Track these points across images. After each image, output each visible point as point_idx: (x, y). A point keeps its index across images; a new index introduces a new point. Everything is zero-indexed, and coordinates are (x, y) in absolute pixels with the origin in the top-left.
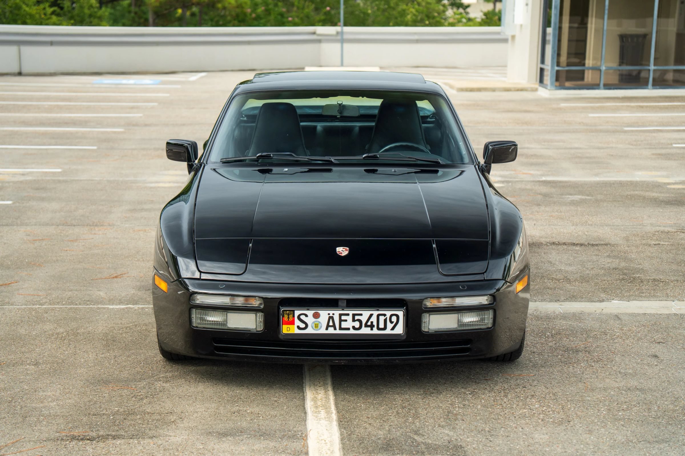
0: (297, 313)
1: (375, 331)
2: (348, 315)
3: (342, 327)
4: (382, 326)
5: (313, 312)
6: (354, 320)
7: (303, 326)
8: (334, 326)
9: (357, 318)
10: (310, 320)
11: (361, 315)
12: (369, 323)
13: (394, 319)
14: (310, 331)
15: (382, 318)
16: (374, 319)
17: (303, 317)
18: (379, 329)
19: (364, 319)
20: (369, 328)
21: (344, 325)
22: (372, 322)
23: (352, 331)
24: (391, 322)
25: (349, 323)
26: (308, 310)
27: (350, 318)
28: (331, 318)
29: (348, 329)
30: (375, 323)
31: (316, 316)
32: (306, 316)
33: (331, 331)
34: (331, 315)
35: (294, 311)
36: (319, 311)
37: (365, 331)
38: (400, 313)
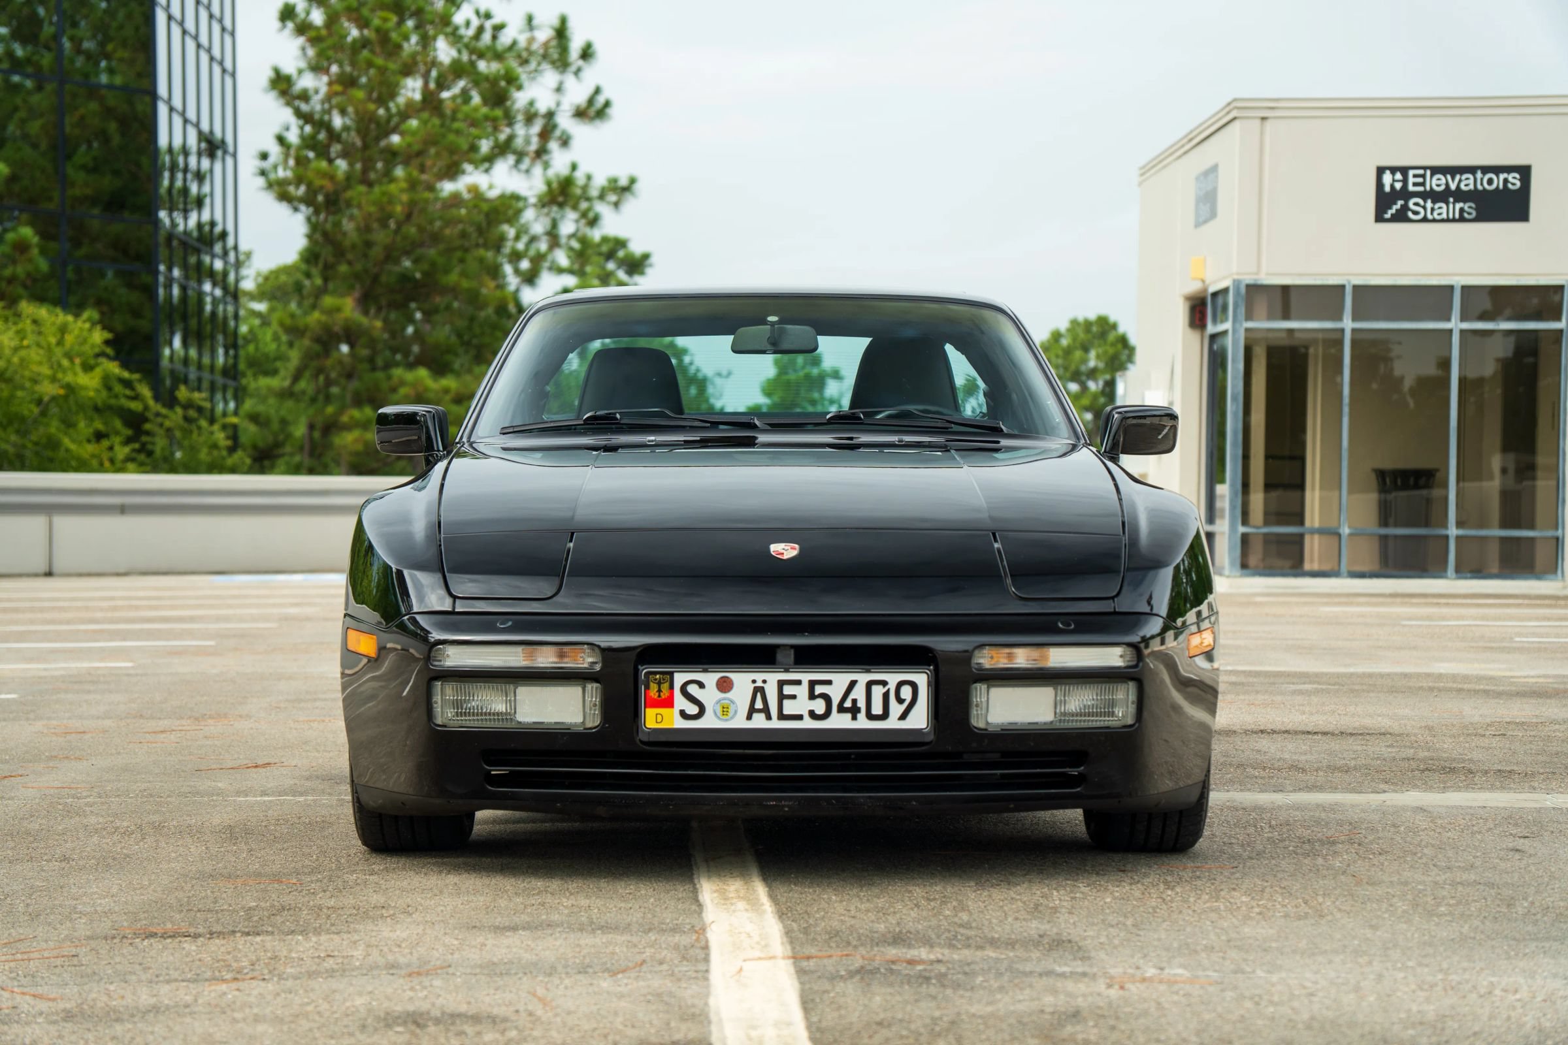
9: (819, 689)
14: (709, 722)
36: (732, 676)
37: (839, 721)
38: (921, 679)
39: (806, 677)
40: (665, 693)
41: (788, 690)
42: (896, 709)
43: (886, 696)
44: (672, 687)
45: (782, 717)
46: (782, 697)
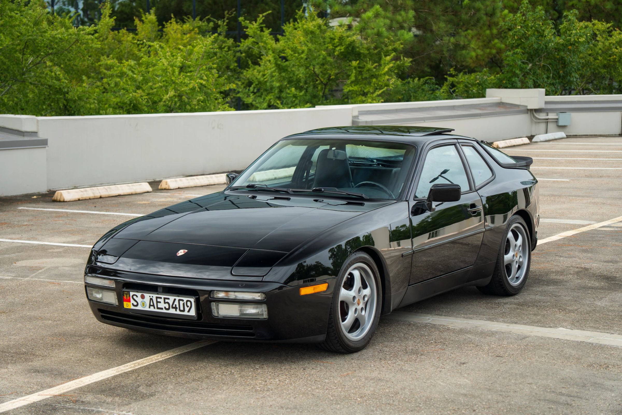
0: (132, 294)
1: (178, 312)
2: (161, 298)
3: (159, 307)
4: (182, 309)
5: (140, 294)
6: (165, 303)
7: (135, 304)
8: (153, 305)
10: (139, 299)
11: (169, 299)
12: (174, 306)
13: (189, 304)
15: (181, 303)
16: (176, 303)
17: (135, 297)
18: (180, 311)
19: (171, 302)
20: (174, 310)
22: (176, 305)
23: (164, 311)
24: (188, 306)
25: (162, 305)
26: (138, 292)
27: (162, 300)
28: (151, 299)
29: (162, 309)
30: (178, 306)
31: (143, 297)
32: (137, 296)
33: (152, 309)
34: (151, 297)
35: (129, 292)
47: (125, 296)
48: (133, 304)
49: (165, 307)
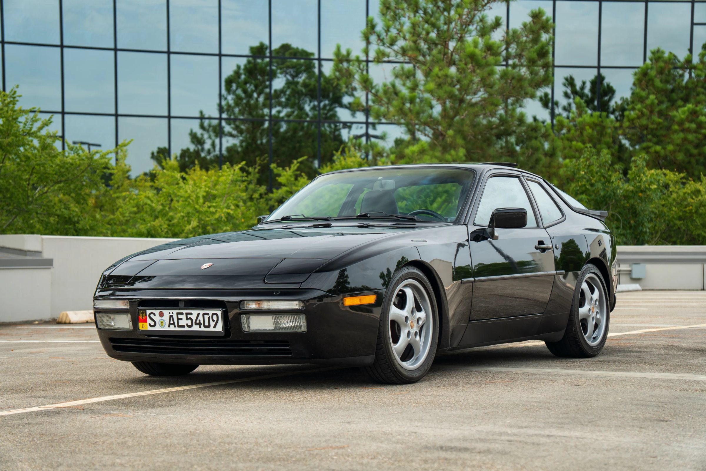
0: (148, 312)
1: (203, 329)
4: (207, 324)
5: (159, 311)
6: (187, 319)
7: (153, 323)
8: (174, 324)
9: (189, 316)
10: (157, 318)
11: (191, 314)
12: (198, 322)
13: (215, 317)
14: (158, 328)
15: (206, 317)
16: (200, 318)
17: (152, 316)
18: (205, 327)
19: (194, 317)
20: (198, 326)
21: (181, 323)
22: (200, 320)
23: (186, 329)
24: (214, 321)
25: (184, 322)
26: (156, 309)
27: (184, 317)
28: (171, 316)
29: (183, 326)
30: (202, 322)
32: (155, 315)
33: (172, 328)
34: (171, 314)
35: (145, 310)
36: (163, 311)
37: (196, 328)
38: (219, 312)
39: (185, 312)
40: (144, 318)
41: (180, 316)
42: (212, 324)
43: (209, 318)
44: (146, 315)
45: (179, 326)
46: (178, 319)
47: (141, 315)
48: (150, 324)
49: (187, 325)
